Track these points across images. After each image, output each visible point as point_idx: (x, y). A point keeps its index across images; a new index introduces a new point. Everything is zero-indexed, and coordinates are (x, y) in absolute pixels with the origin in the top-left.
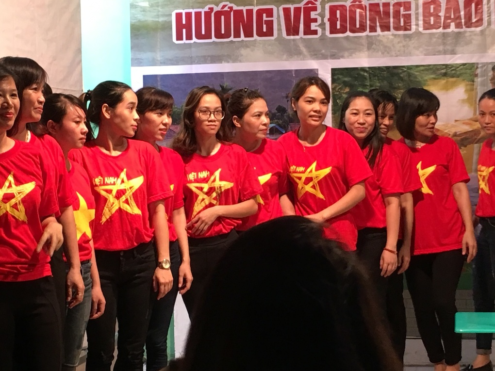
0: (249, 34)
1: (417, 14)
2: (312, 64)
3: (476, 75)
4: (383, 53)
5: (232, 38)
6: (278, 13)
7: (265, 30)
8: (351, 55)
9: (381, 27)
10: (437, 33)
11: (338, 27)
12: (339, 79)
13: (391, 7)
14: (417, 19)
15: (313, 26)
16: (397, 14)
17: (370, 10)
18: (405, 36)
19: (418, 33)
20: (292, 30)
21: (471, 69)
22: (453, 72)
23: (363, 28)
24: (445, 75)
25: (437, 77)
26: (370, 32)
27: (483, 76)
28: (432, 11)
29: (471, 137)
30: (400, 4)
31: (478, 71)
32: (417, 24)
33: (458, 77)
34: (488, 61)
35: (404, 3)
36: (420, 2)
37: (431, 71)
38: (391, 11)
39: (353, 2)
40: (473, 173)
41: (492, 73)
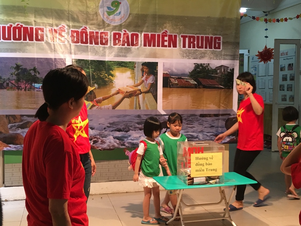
0: (31, 39)
3: (135, 67)
4: (95, 54)
5: (22, 41)
6: (46, 30)
7: (39, 38)
9: (95, 42)
10: (119, 47)
11: (75, 40)
13: (99, 34)
14: (111, 40)
16: (102, 37)
17: (90, 35)
21: (133, 64)
22: (126, 65)
23: (86, 42)
24: (122, 66)
25: (119, 67)
26: (90, 44)
27: (138, 67)
28: (117, 37)
29: (133, 93)
30: (103, 33)
31: (136, 65)
32: (111, 43)
33: (127, 67)
34: (140, 61)
35: (104, 32)
36: (112, 33)
37: (116, 64)
38: (99, 36)
39: (82, 30)
40: (134, 109)
41: (142, 66)
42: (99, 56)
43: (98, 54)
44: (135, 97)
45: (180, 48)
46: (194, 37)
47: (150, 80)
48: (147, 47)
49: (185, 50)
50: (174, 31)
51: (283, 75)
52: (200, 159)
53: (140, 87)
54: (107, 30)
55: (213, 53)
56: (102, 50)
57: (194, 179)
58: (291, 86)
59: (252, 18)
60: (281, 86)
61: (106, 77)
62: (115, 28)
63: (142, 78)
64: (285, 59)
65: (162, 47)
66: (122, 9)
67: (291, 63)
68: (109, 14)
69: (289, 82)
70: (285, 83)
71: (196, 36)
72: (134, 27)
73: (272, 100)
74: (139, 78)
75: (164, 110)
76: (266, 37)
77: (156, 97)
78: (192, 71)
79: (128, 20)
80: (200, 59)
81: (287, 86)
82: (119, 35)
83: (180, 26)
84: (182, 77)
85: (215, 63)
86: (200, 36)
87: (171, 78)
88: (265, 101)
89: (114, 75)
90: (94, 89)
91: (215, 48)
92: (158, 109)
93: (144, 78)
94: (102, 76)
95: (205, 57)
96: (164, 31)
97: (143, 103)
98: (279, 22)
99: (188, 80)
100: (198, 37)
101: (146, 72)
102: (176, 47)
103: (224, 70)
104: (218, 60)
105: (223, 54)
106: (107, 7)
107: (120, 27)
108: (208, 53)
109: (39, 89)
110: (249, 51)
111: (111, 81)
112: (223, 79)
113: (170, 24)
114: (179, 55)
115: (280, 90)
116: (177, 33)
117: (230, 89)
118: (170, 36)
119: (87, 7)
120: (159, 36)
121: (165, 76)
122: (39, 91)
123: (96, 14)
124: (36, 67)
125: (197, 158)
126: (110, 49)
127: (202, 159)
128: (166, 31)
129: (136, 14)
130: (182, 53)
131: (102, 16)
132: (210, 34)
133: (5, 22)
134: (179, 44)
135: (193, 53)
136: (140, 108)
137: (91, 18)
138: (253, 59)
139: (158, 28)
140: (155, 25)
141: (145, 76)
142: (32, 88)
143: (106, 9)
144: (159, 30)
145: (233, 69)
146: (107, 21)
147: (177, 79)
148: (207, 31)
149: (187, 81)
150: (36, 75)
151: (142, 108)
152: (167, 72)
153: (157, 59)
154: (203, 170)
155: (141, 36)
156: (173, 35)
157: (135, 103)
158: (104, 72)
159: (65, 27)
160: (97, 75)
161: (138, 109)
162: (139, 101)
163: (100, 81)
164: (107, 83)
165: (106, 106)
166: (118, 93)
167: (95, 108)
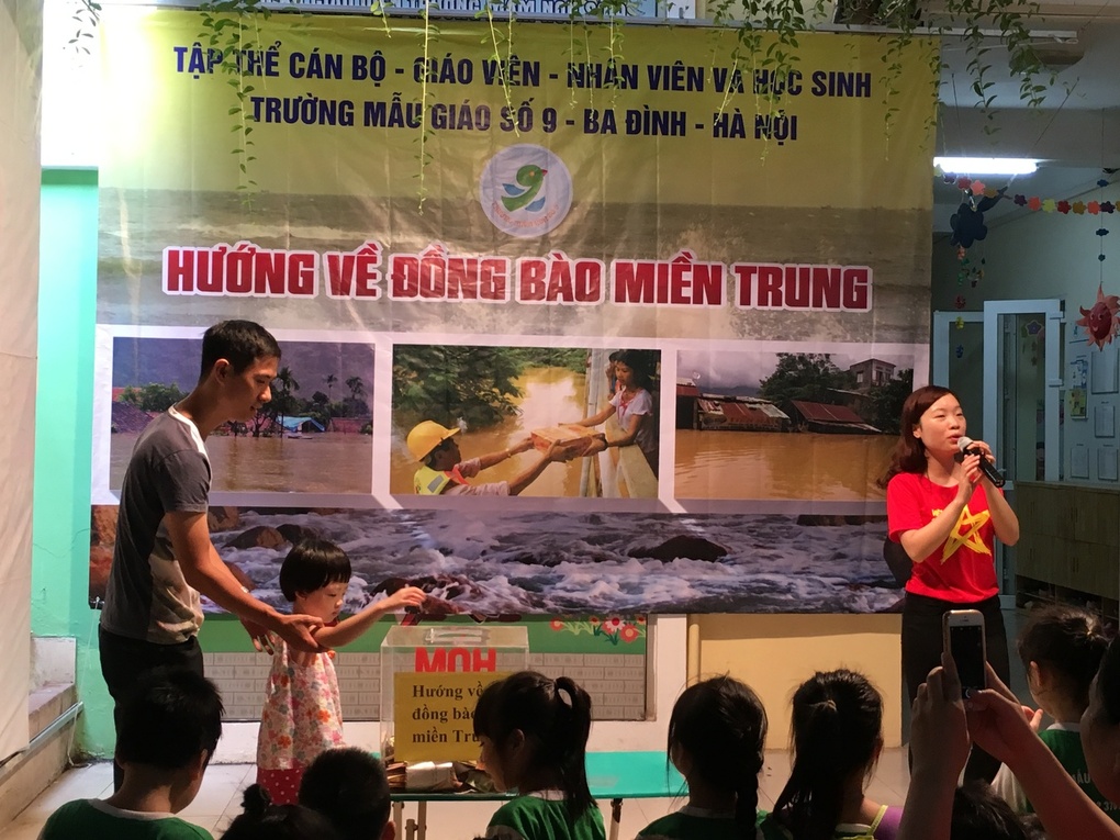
0: (277, 288)
1: (513, 278)
2: (365, 336)
3: (589, 365)
4: (465, 328)
5: (252, 293)
6: (321, 263)
7: (301, 284)
8: (421, 328)
9: (463, 290)
10: (539, 305)
11: (406, 287)
12: (403, 359)
13: (479, 266)
14: (513, 284)
15: (370, 284)
16: (486, 275)
17: (450, 268)
18: (495, 307)
19: (513, 305)
20: (341, 287)
21: (582, 356)
22: (559, 359)
23: (439, 291)
24: (547, 362)
25: (537, 364)
26: (449, 297)
27: (597, 366)
28: (533, 275)
29: (579, 447)
30: (492, 263)
31: (592, 360)
32: (513, 290)
33: (565, 365)
34: (605, 347)
35: (496, 261)
36: (519, 262)
37: (529, 356)
38: (479, 271)
39: (428, 254)
40: (580, 496)
41: (609, 362)
42: (477, 332)
44: (585, 459)
45: (732, 304)
46: (777, 273)
47: (637, 405)
48: (628, 304)
50: (713, 253)
53: (601, 429)
54: (503, 254)
56: (487, 314)
59: (1017, 202)
61: (495, 398)
62: (525, 246)
63: (610, 398)
65: (673, 302)
68: (511, 205)
71: (783, 267)
73: (1117, 478)
74: (600, 398)
75: (680, 501)
76: (1102, 258)
77: (653, 460)
78: (770, 376)
79: (569, 223)
80: (796, 340)
82: (540, 268)
84: (738, 398)
85: (848, 352)
86: (798, 267)
87: (703, 398)
90: (456, 434)
91: (849, 304)
92: (659, 497)
93: (616, 399)
94: (482, 393)
95: (814, 332)
96: (680, 254)
97: (612, 477)
98: (1111, 212)
99: (757, 406)
100: (791, 272)
101: (623, 382)
102: (719, 302)
103: (880, 374)
105: (875, 323)
106: (504, 184)
108: (823, 322)
109: (297, 431)
110: (1063, 304)
111: (510, 409)
112: (876, 403)
113: (700, 231)
114: (729, 326)
116: (723, 260)
118: (700, 271)
119: (445, 187)
120: (663, 268)
121: (683, 394)
122: (297, 438)
124: (289, 370)
128: (688, 255)
130: (739, 322)
131: (488, 214)
132: (830, 261)
133: (206, 239)
136: (599, 493)
139: (659, 245)
140: (651, 235)
141: (619, 394)
142: (276, 429)
143: (500, 189)
145: (911, 372)
146: (504, 227)
147: (722, 403)
148: (822, 252)
149: (755, 409)
150: (288, 393)
151: (605, 494)
152: (690, 381)
153: (658, 340)
155: (607, 270)
156: (710, 264)
157: (583, 475)
158: (487, 384)
159: (375, 248)
160: (466, 391)
161: (594, 496)
162: (597, 472)
163: (476, 411)
164: (495, 417)
165: (489, 485)
166: (530, 444)
167: (456, 491)
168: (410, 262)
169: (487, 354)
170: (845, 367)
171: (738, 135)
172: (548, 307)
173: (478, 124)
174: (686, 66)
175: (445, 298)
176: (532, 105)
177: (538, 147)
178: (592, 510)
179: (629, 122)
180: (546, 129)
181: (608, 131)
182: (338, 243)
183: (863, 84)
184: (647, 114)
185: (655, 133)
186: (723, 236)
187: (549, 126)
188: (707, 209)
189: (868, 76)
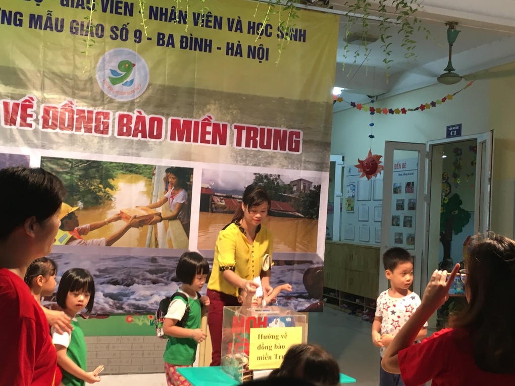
1: (114, 122)
2: (22, 150)
3: (154, 174)
4: (84, 149)
8: (58, 148)
9: (84, 128)
10: (128, 139)
11: (50, 124)
12: (47, 166)
13: (94, 115)
14: (113, 126)
15: (29, 120)
16: (98, 120)
17: (77, 115)
18: (102, 138)
19: (113, 138)
20: (10, 121)
21: (150, 169)
22: (138, 170)
23: (71, 127)
24: (131, 172)
25: (125, 172)
26: (76, 131)
27: (159, 175)
28: (125, 122)
29: (146, 220)
30: (102, 114)
31: (156, 172)
32: (113, 129)
33: (141, 174)
34: (164, 165)
35: (104, 113)
36: (117, 114)
37: (121, 168)
38: (94, 118)
39: (63, 106)
40: (146, 247)
41: (165, 174)
42: (91, 152)
43: (89, 150)
44: (150, 226)
45: (232, 146)
46: (255, 130)
47: (180, 197)
48: (177, 142)
49: (240, 150)
50: (223, 117)
51: (398, 200)
52: (265, 337)
53: (159, 210)
54: (108, 109)
55: (287, 157)
56: (98, 143)
57: (254, 373)
58: (410, 219)
59: (352, 105)
60: (393, 218)
61: (100, 190)
62: (121, 106)
63: (165, 193)
64: (401, 175)
65: (201, 142)
66: (136, 75)
67: (411, 181)
68: (114, 82)
69: (406, 212)
70: (401, 214)
71: (259, 128)
72: (155, 107)
73: (379, 241)
74: (159, 193)
76: (372, 137)
77: (187, 228)
79: (146, 95)
80: (264, 166)
81: (403, 218)
82: (129, 118)
83: (232, 110)
84: (233, 196)
85: (289, 174)
86: (266, 128)
87: (214, 195)
88: (369, 242)
89: (115, 187)
90: (77, 210)
91: (291, 149)
92: (189, 249)
93: (168, 194)
94: (93, 187)
95: (273, 163)
96: (206, 117)
97: (164, 237)
98: (393, 113)
100: (262, 130)
101: (172, 184)
102: (225, 144)
103: (305, 187)
104: (294, 169)
105: (303, 160)
106: (111, 70)
107: (131, 105)
108: (278, 158)
110: (343, 158)
112: (302, 202)
113: (217, 105)
114: (230, 157)
115: (393, 225)
116: (228, 121)
117: (313, 219)
118: (216, 126)
119: (75, 67)
120: (197, 124)
121: (204, 192)
123: (91, 80)
125: (261, 337)
126: (112, 141)
127: (269, 337)
128: (210, 117)
129: (160, 86)
130: (235, 155)
131: (100, 85)
132: (282, 126)
134: (230, 139)
135: (254, 155)
136: (157, 245)
137: (82, 86)
138: (349, 172)
139: (195, 111)
140: (191, 105)
141: (170, 191)
143: (108, 72)
144: (198, 115)
145: (319, 187)
146: (109, 93)
147: (224, 198)
148: (278, 121)
151: (160, 246)
152: (208, 186)
153: (192, 162)
154: (270, 358)
155: (167, 123)
156: (221, 123)
157: (148, 235)
158: (96, 182)
159: (33, 100)
160: (84, 185)
161: (154, 247)
162: (156, 234)
163: (89, 197)
164: (100, 201)
165: (95, 240)
166: (119, 217)
167: (75, 243)
168: (53, 109)
169: (95, 165)
170: (287, 182)
171: (239, 55)
172: (133, 140)
173: (97, 34)
174: (213, 14)
175: (74, 132)
176: (128, 27)
177: (131, 50)
178: (153, 255)
179: (182, 42)
180: (135, 41)
181: (170, 46)
182: (10, 95)
183: (302, 35)
184: (191, 38)
185: (195, 49)
186: (229, 109)
187: (138, 40)
188: (221, 93)
189: (305, 31)
